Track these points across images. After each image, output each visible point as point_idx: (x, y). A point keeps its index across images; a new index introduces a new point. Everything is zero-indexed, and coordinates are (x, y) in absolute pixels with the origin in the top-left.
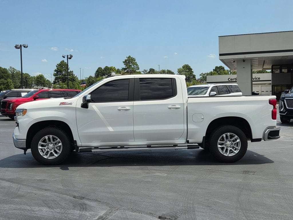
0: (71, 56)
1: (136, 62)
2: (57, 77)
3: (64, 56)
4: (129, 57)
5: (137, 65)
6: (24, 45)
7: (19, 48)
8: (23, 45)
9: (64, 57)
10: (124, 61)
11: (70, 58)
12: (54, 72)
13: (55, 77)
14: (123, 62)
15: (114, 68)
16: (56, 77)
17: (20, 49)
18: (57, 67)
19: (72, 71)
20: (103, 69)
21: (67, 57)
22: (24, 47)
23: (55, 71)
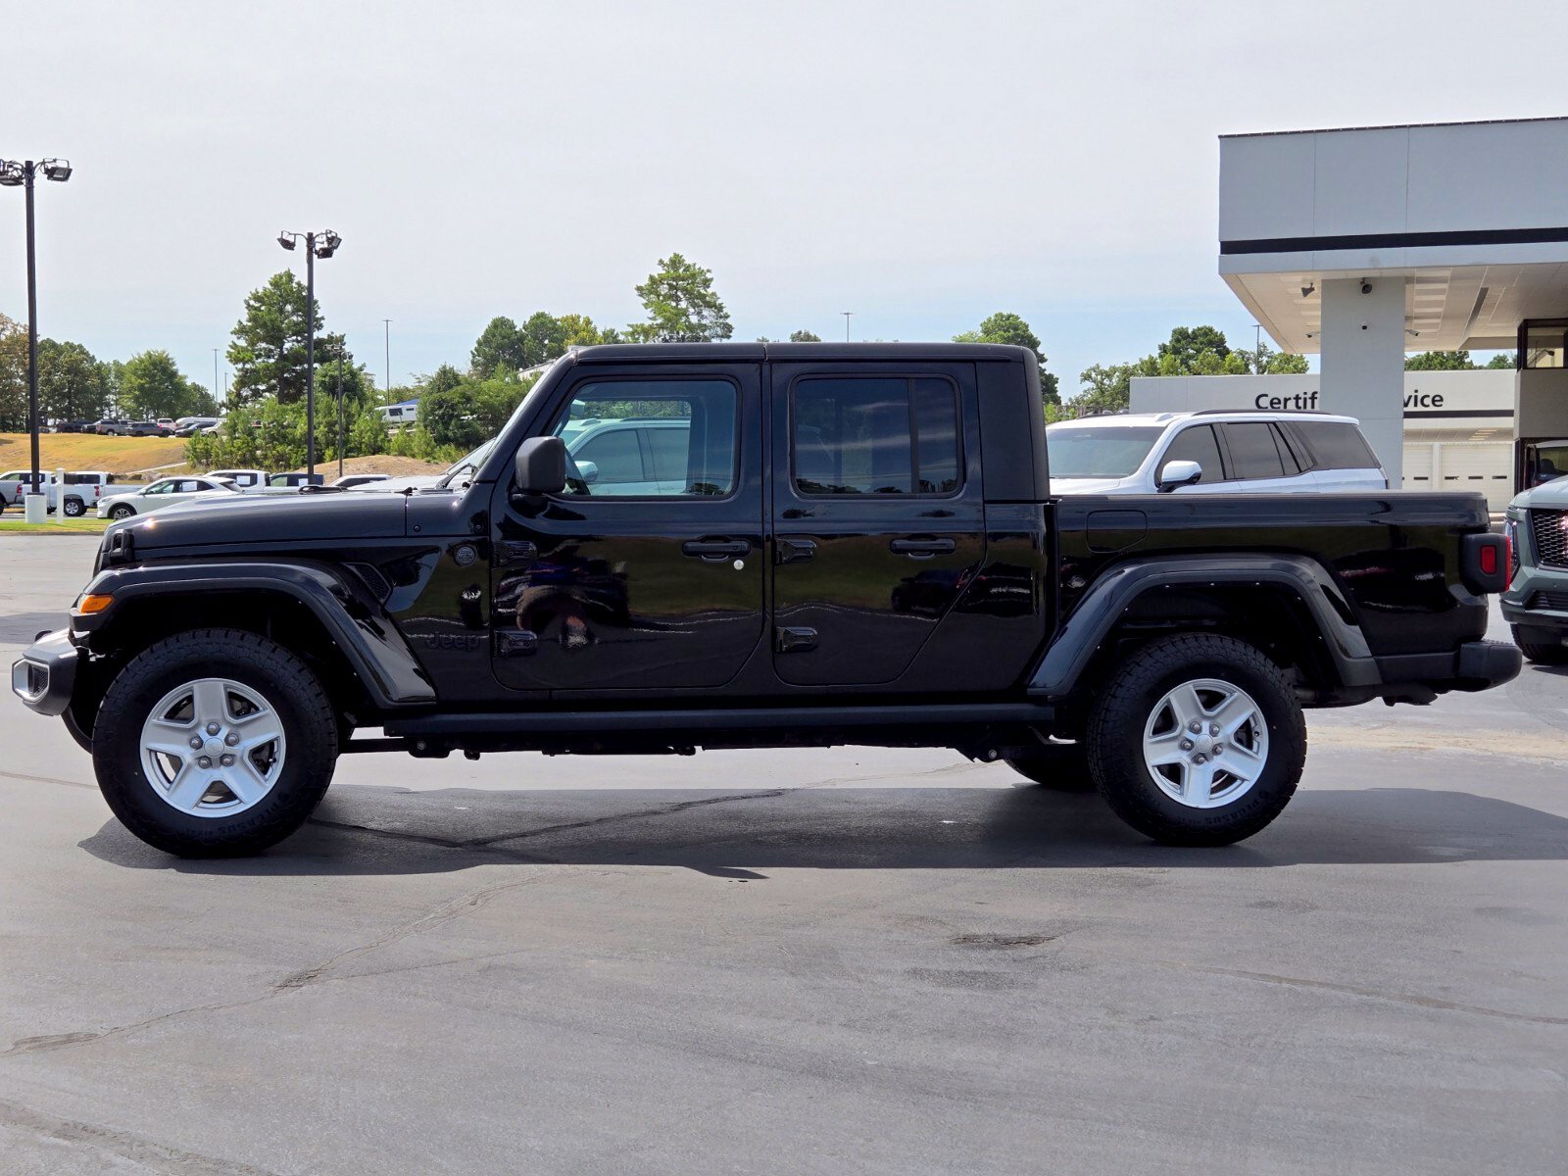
0: (330, 240)
1: (714, 294)
2: (248, 366)
3: (291, 239)
4: (676, 262)
5: (720, 308)
6: (50, 166)
7: (17, 182)
8: (43, 163)
9: (288, 245)
10: (644, 282)
11: (327, 253)
12: (234, 338)
13: (240, 366)
14: (639, 289)
15: (588, 322)
16: (242, 370)
17: (22, 189)
18: (249, 306)
19: (337, 334)
20: (519, 327)
21: (305, 242)
22: (51, 173)
23: (241, 331)
